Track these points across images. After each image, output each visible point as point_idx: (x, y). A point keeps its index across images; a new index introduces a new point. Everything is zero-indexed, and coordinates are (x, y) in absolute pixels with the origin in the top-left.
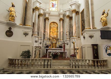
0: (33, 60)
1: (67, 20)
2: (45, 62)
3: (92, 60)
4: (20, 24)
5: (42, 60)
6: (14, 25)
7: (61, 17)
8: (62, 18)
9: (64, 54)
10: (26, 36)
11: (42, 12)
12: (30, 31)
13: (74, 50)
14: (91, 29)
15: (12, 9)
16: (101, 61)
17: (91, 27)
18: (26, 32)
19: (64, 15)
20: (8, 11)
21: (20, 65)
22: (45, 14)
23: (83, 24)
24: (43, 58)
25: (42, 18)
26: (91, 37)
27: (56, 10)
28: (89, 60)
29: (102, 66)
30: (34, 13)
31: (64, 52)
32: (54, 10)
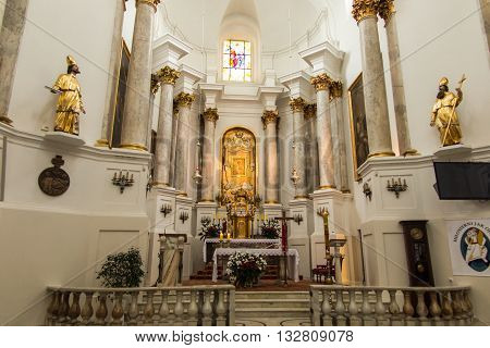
0: (150, 293)
1: (294, 119)
2: (202, 302)
3: (404, 292)
4: (100, 143)
5: (192, 291)
6: (76, 147)
7: (270, 105)
8: (274, 109)
9: (282, 266)
10: (122, 189)
11: (188, 87)
12: (139, 168)
13: (327, 248)
14: (394, 155)
15: (69, 81)
16: (445, 292)
17: (396, 149)
18: (124, 173)
19: (281, 100)
20: (53, 91)
21: (98, 316)
22: (200, 97)
23: (362, 135)
24: (193, 281)
25: (188, 114)
26: (397, 189)
27: (248, 79)
28: (392, 292)
29: (449, 317)
30: (158, 94)
31: (285, 256)
32: (241, 79)
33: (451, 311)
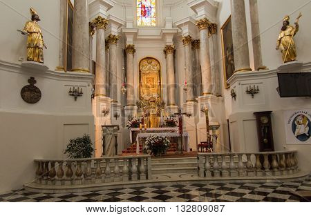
0: (98, 161)
1: (184, 51)
2: (131, 165)
3: (256, 155)
4: (59, 68)
5: (124, 159)
6: (43, 71)
7: (169, 41)
8: (172, 44)
9: (180, 143)
10: (76, 98)
11: (114, 31)
12: (86, 84)
13: (208, 131)
14: (251, 70)
15: (33, 26)
16: (281, 155)
17: (252, 66)
18: (76, 88)
19: (176, 38)
20: (23, 33)
21: (68, 175)
22: (123, 37)
23: (230, 59)
24: (124, 154)
25: (115, 49)
26: (252, 92)
27: (154, 24)
28: (248, 155)
29: (283, 169)
30: (94, 36)
31: (182, 137)
32: (149, 25)
33: (285, 165)
